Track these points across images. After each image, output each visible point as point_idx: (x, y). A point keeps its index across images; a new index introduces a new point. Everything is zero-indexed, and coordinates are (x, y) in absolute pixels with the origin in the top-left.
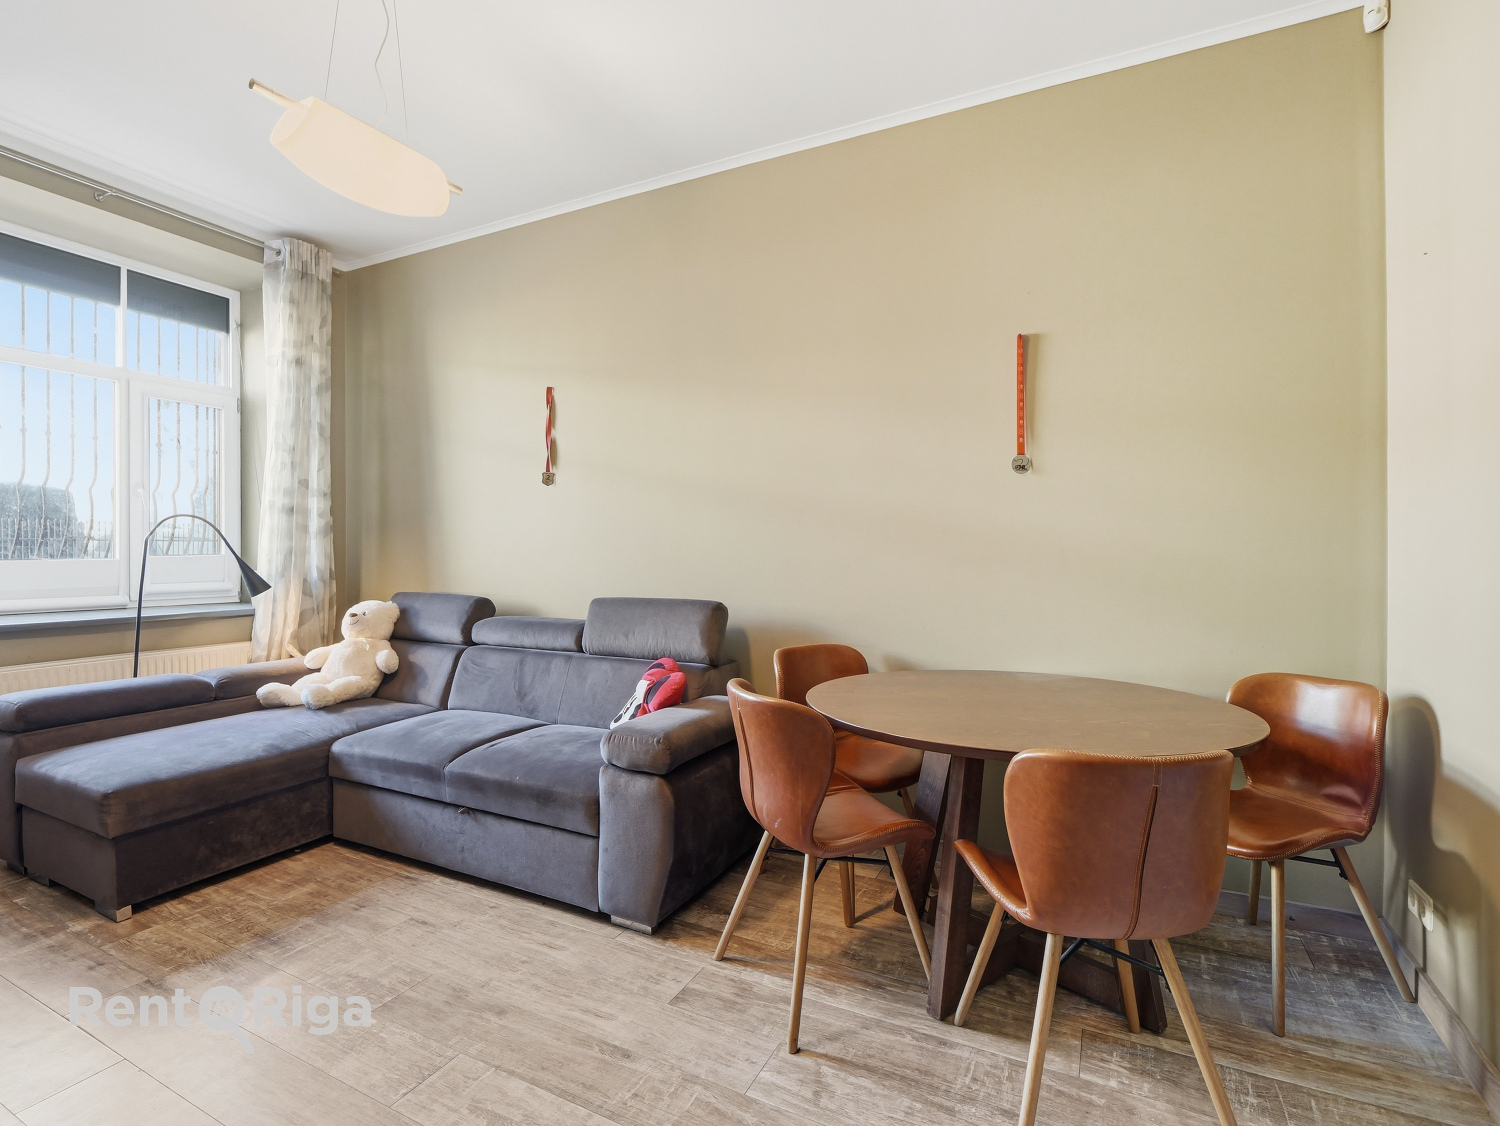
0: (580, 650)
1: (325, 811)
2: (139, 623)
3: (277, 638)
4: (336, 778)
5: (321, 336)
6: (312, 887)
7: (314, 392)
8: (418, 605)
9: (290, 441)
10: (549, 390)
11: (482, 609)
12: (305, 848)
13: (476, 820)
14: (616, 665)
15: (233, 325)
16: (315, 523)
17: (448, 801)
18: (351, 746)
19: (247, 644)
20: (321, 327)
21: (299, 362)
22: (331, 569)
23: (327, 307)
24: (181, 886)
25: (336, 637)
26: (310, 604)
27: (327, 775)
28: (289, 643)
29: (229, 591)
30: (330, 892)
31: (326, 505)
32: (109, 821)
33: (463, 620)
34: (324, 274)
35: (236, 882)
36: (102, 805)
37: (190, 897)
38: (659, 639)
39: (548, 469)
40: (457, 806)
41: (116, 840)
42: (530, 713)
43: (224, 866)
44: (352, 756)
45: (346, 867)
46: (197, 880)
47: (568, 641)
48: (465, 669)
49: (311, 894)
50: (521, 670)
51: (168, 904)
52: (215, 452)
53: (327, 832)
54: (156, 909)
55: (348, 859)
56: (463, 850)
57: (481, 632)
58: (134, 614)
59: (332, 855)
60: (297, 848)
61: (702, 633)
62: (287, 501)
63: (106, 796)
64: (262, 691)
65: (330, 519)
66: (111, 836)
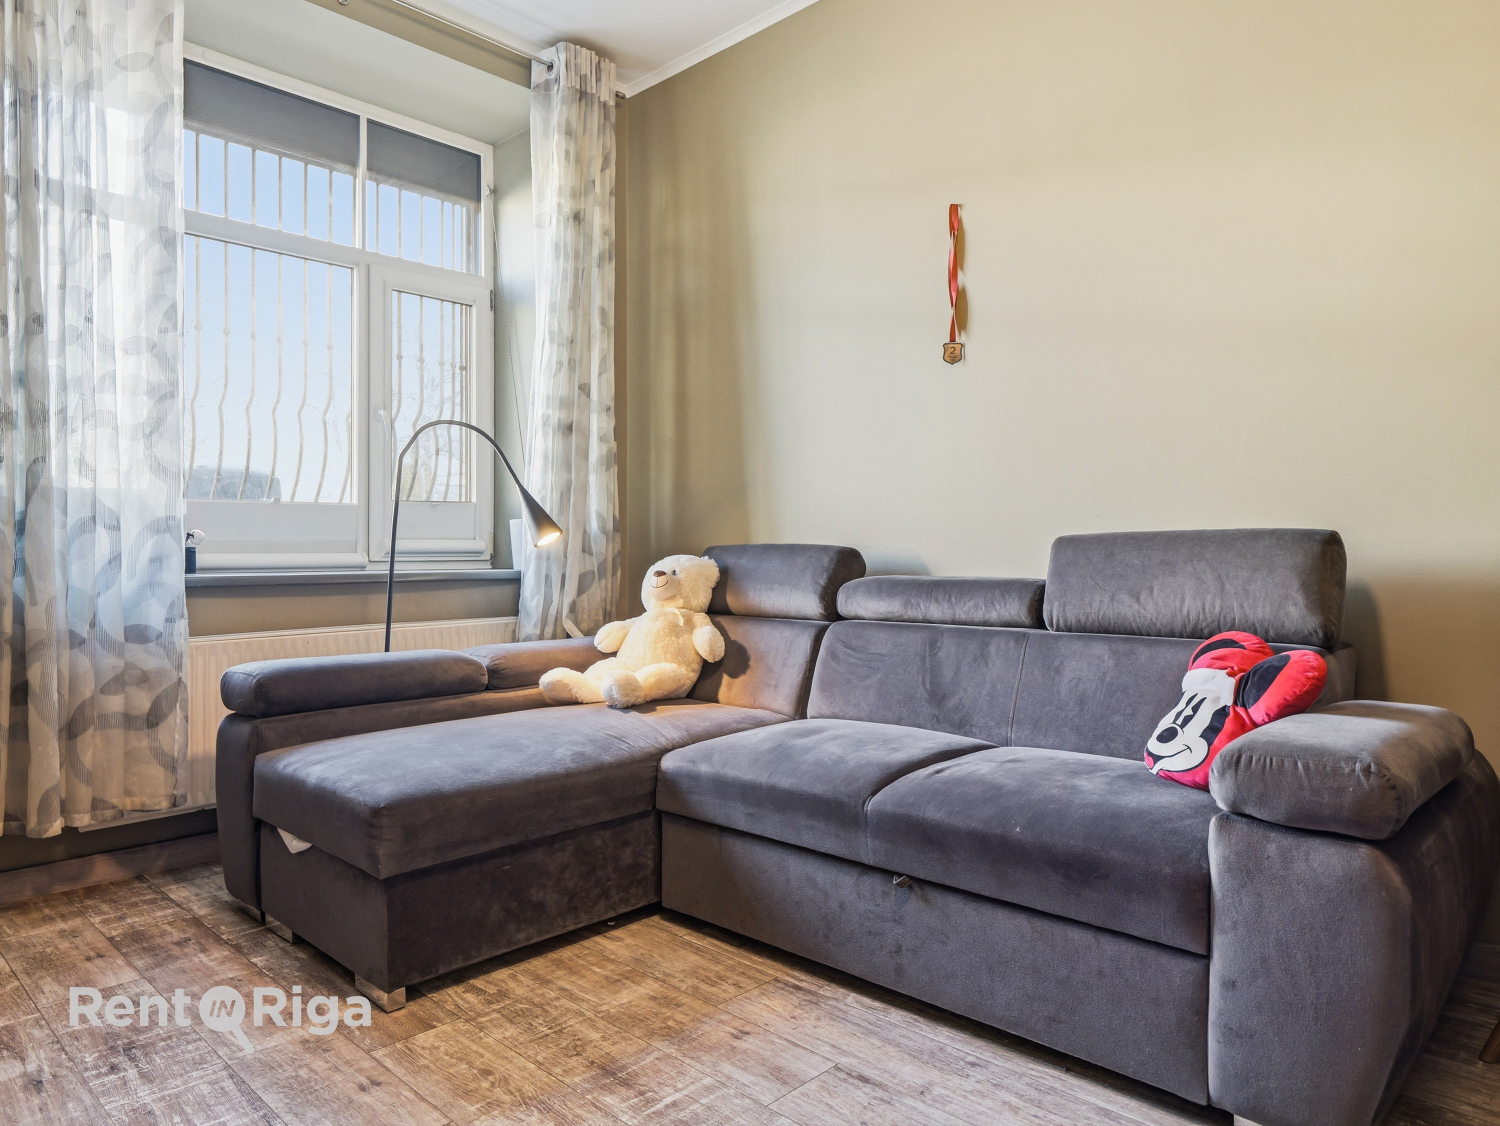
0: (1039, 622)
1: (651, 864)
2: (392, 584)
3: (553, 611)
4: (668, 813)
5: (604, 182)
6: (650, 987)
7: (595, 262)
8: (744, 562)
9: (567, 331)
10: (954, 209)
11: (847, 565)
12: (623, 920)
13: (926, 900)
14: (1122, 647)
15: (485, 192)
16: (596, 450)
17: (871, 863)
18: (693, 761)
19: (510, 620)
20: (603, 170)
21: (577, 217)
22: (614, 516)
23: (610, 140)
24: (468, 963)
25: (635, 609)
26: (592, 564)
27: (654, 807)
28: (567, 617)
29: (480, 553)
30: (684, 999)
31: (610, 424)
32: (382, 851)
33: (822, 581)
34: (606, 96)
35: (538, 964)
36: (371, 826)
37: (479, 982)
38: (1209, 598)
39: (953, 339)
40: (889, 874)
41: (390, 883)
42: (959, 728)
43: (522, 938)
44: (695, 778)
45: (693, 958)
46: (487, 957)
47: (1015, 609)
48: (833, 655)
49: (654, 998)
50: (933, 656)
51: (450, 991)
52: (462, 369)
53: (655, 900)
54: (435, 996)
55: (690, 944)
56: (898, 950)
57: (854, 601)
58: (384, 569)
59: (664, 935)
60: (611, 920)
61: (1305, 587)
62: (563, 416)
63: (377, 812)
64: (546, 679)
65: (613, 444)
66: (382, 876)
